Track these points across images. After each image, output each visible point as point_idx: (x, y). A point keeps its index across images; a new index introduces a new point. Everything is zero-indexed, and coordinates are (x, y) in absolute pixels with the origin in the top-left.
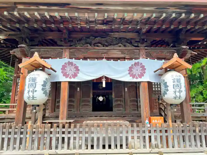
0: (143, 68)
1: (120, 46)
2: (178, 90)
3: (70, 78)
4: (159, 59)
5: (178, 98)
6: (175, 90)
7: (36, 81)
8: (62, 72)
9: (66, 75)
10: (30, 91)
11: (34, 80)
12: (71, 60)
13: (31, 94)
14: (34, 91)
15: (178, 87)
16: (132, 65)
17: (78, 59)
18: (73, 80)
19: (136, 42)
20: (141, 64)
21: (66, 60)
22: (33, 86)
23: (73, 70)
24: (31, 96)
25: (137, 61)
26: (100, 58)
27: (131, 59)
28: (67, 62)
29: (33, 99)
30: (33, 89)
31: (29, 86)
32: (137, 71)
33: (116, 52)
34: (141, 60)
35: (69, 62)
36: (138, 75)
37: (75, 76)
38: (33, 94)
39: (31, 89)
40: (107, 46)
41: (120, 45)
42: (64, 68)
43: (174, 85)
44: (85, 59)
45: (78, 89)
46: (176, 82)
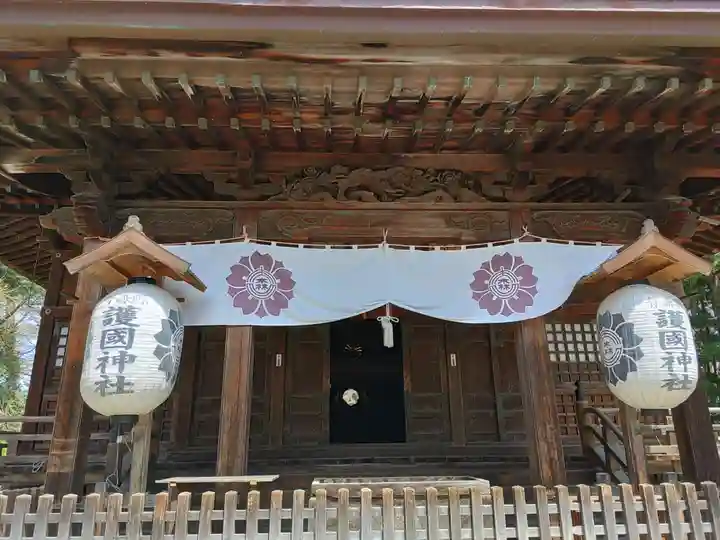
0: (527, 275)
1: (441, 199)
2: (677, 354)
3: (261, 313)
4: (585, 238)
5: (681, 386)
6: (667, 356)
7: (133, 322)
8: (231, 292)
9: (244, 303)
10: (110, 360)
11: (125, 316)
12: (263, 249)
13: (112, 370)
14: (122, 361)
15: (677, 343)
16: (486, 265)
17: (290, 243)
19: (496, 183)
20: (519, 260)
21: (246, 247)
22: (121, 339)
23: (272, 282)
24: (114, 380)
25: (501, 250)
26: (369, 241)
27: (479, 242)
28: (250, 254)
29: (120, 390)
30: (121, 352)
31: (106, 340)
32: (505, 287)
33: (425, 218)
34: (517, 248)
35: (257, 253)
36: (512, 301)
37: (277, 304)
38: (121, 369)
39: (114, 353)
40: (394, 198)
41: (440, 193)
42: (237, 274)
43: (662, 334)
44: (312, 241)
45: (279, 357)
46: (669, 325)
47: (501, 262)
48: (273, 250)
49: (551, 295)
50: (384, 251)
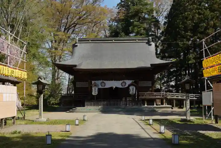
0: (126, 84)
4: (131, 80)
9: (102, 86)
12: (103, 81)
17: (106, 80)
18: (104, 87)
21: (102, 81)
23: (104, 84)
26: (112, 80)
27: (122, 80)
32: (124, 84)
34: (125, 81)
37: (104, 86)
42: (101, 83)
43: (132, 90)
44: (107, 80)
47: (124, 82)
48: (104, 81)
49: (127, 86)
50: (113, 81)
